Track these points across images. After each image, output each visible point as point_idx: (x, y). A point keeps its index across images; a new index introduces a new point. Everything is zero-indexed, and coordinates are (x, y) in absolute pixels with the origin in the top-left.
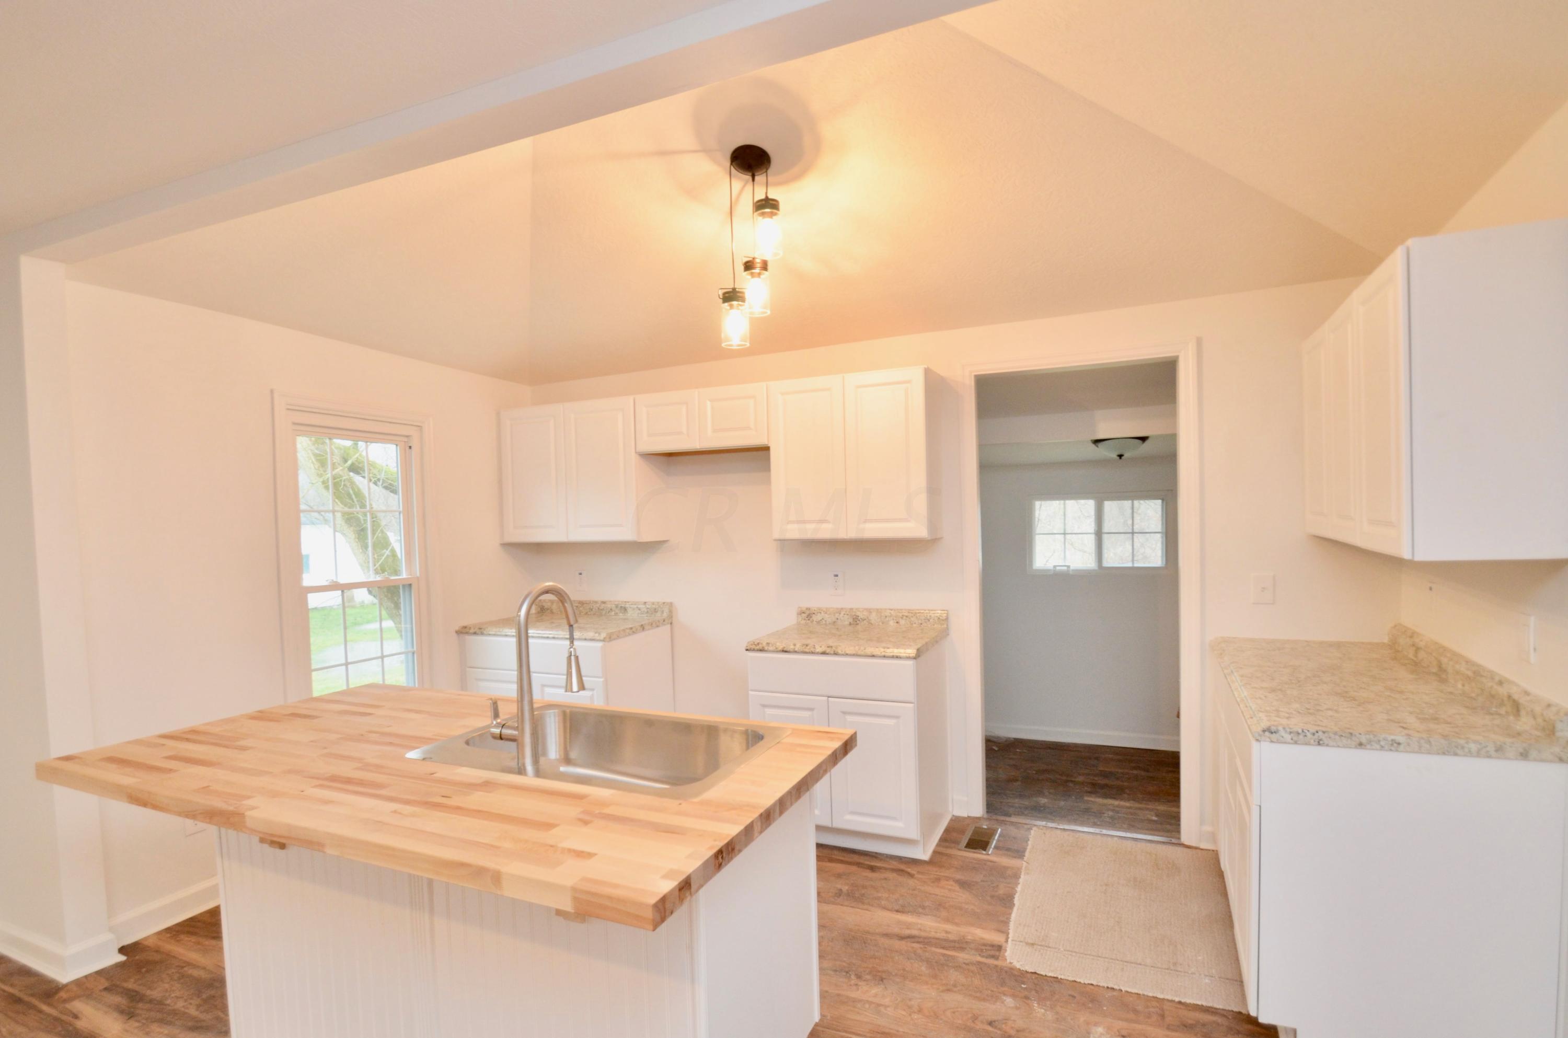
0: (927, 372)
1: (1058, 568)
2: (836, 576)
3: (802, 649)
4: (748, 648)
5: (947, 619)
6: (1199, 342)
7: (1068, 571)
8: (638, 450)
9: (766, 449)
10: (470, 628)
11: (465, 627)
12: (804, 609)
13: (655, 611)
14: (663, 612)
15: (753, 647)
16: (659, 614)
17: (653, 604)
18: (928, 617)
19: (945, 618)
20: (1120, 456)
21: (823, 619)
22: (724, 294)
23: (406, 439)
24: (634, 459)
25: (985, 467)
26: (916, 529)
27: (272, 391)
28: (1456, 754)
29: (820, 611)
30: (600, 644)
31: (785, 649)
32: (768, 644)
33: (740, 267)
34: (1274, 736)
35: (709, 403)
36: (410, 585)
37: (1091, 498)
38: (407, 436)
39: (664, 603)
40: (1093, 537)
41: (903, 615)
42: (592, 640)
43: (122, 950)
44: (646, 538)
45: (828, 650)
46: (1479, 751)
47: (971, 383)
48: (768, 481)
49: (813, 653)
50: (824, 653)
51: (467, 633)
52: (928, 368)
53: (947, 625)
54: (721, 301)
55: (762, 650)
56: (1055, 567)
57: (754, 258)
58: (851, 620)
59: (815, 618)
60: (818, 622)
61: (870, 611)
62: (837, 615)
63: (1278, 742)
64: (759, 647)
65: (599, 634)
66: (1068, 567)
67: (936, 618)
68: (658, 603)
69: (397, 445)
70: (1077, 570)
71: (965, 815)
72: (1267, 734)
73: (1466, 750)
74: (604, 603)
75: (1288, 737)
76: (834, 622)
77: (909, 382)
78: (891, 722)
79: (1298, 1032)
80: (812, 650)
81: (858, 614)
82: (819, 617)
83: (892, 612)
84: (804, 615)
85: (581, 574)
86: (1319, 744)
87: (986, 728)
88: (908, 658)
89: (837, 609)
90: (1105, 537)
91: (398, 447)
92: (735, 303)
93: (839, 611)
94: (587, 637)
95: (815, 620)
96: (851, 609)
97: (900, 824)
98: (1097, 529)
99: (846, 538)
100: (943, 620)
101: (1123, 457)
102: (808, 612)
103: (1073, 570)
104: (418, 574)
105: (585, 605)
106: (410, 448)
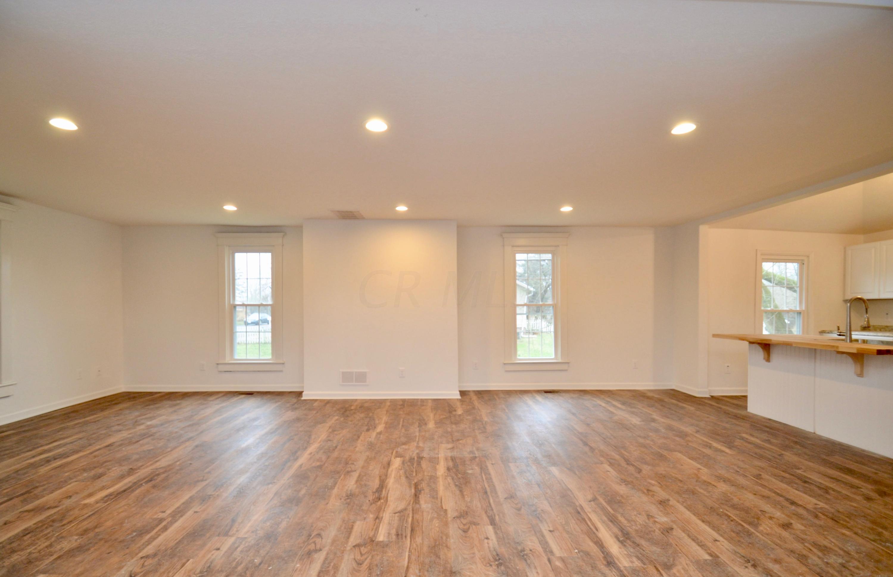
11: (824, 331)
27: (756, 250)
38: (802, 261)
43: (711, 396)
51: (825, 333)
85: (887, 314)
91: (797, 265)
104: (804, 309)
106: (803, 264)
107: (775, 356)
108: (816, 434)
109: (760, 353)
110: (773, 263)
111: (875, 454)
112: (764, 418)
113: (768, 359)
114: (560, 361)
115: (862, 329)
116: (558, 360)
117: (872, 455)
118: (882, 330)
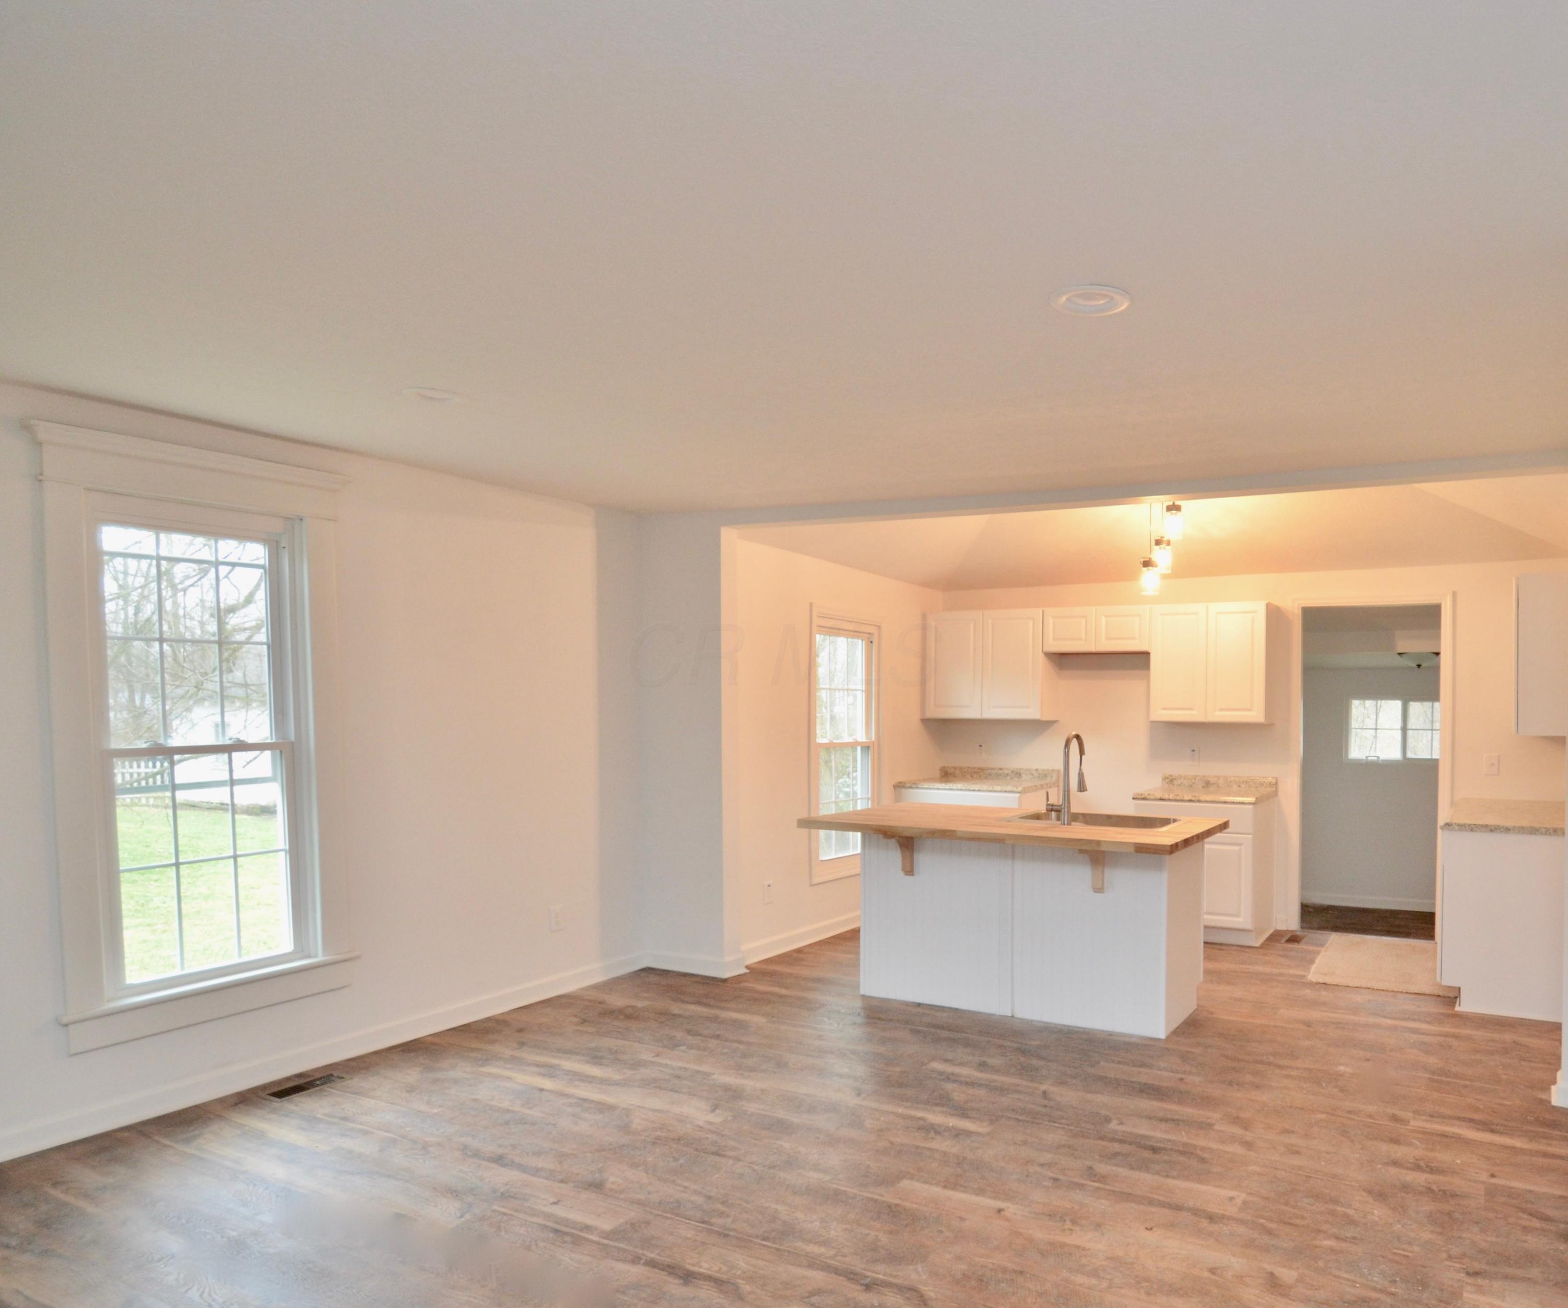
0: (1268, 606)
1: (1369, 758)
2: (1193, 751)
3: (1175, 798)
4: (1135, 797)
5: (1276, 783)
6: (1454, 594)
7: (1378, 760)
8: (1044, 651)
9: (1146, 655)
10: (905, 783)
11: (901, 783)
12: (1168, 776)
13: (1046, 776)
14: (1052, 777)
15: (1138, 796)
16: (1049, 779)
17: (1044, 770)
18: (1262, 782)
19: (1274, 783)
20: (1419, 666)
21: (1182, 783)
22: (1144, 562)
23: (868, 636)
24: (1041, 658)
25: (1307, 669)
26: (1256, 715)
27: (811, 604)
28: (1535, 834)
29: (1180, 777)
30: (1018, 795)
31: (1162, 798)
32: (1149, 795)
33: (1153, 542)
34: (1450, 828)
35: (1104, 619)
36: (868, 747)
37: (1398, 699)
38: (869, 633)
39: (1053, 770)
40: (1400, 732)
41: (1244, 781)
42: (1010, 792)
43: (747, 967)
44: (1045, 718)
45: (1194, 799)
46: (1546, 832)
47: (1300, 612)
48: (1148, 678)
49: (1182, 801)
50: (1190, 801)
51: (904, 787)
52: (1269, 603)
53: (1276, 788)
54: (1142, 565)
55: (1144, 799)
56: (1367, 757)
57: (1162, 537)
58: (1204, 784)
59: (1175, 782)
60: (1179, 785)
61: (1218, 777)
62: (1193, 780)
63: (1452, 830)
64: (1143, 796)
65: (1017, 787)
66: (1378, 757)
67: (1268, 783)
68: (1048, 770)
69: (862, 640)
70: (1385, 760)
71: (1285, 929)
72: (1447, 826)
73: (1540, 832)
74: (1001, 769)
75: (1457, 828)
76: (1191, 786)
77: (1255, 612)
78: (1237, 848)
79: (1461, 989)
80: (1182, 798)
81: (1210, 779)
82: (1179, 782)
83: (1235, 778)
84: (1167, 780)
85: (981, 746)
86: (1472, 831)
87: (1302, 896)
88: (1250, 803)
89: (1193, 776)
90: (1410, 733)
91: (864, 642)
92: (1150, 568)
93: (1195, 777)
94: (1007, 790)
95: (1176, 784)
96: (1204, 776)
97: (1241, 920)
98: (1402, 726)
99: (1205, 721)
100: (1273, 785)
101: (1421, 667)
102: (1170, 778)
103: (1382, 760)
104: (873, 739)
105: (984, 771)
106: (871, 642)
107: (923, 860)
108: (1017, 1018)
109: (894, 856)
110: (847, 638)
111: (1131, 1036)
112: (907, 1004)
113: (909, 870)
114: (320, 958)
115: (943, 774)
116: (309, 957)
117: (1127, 1039)
118: (975, 776)
